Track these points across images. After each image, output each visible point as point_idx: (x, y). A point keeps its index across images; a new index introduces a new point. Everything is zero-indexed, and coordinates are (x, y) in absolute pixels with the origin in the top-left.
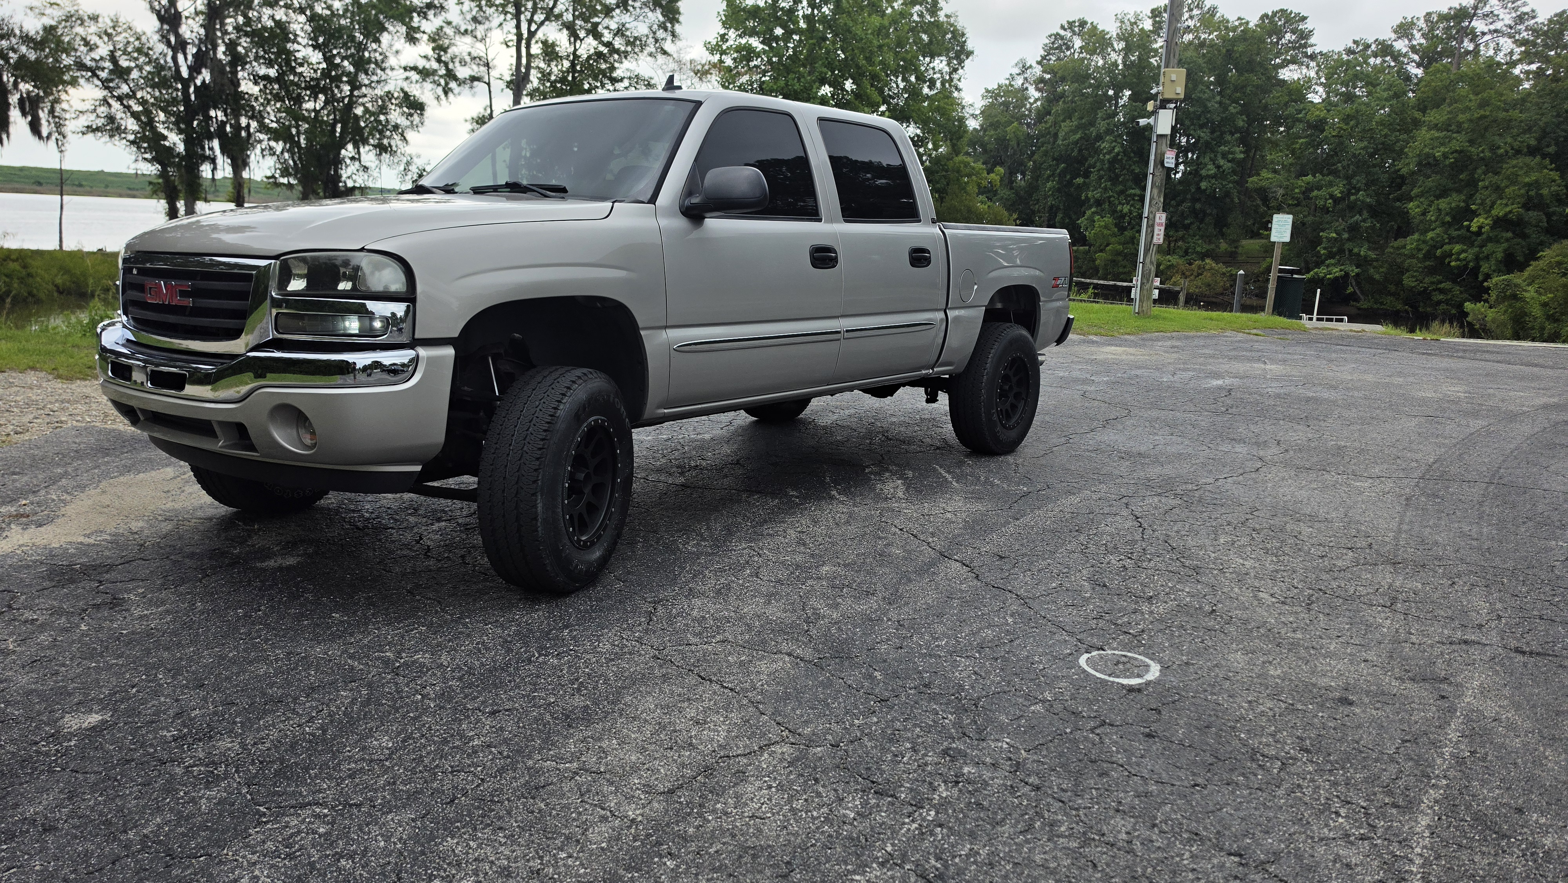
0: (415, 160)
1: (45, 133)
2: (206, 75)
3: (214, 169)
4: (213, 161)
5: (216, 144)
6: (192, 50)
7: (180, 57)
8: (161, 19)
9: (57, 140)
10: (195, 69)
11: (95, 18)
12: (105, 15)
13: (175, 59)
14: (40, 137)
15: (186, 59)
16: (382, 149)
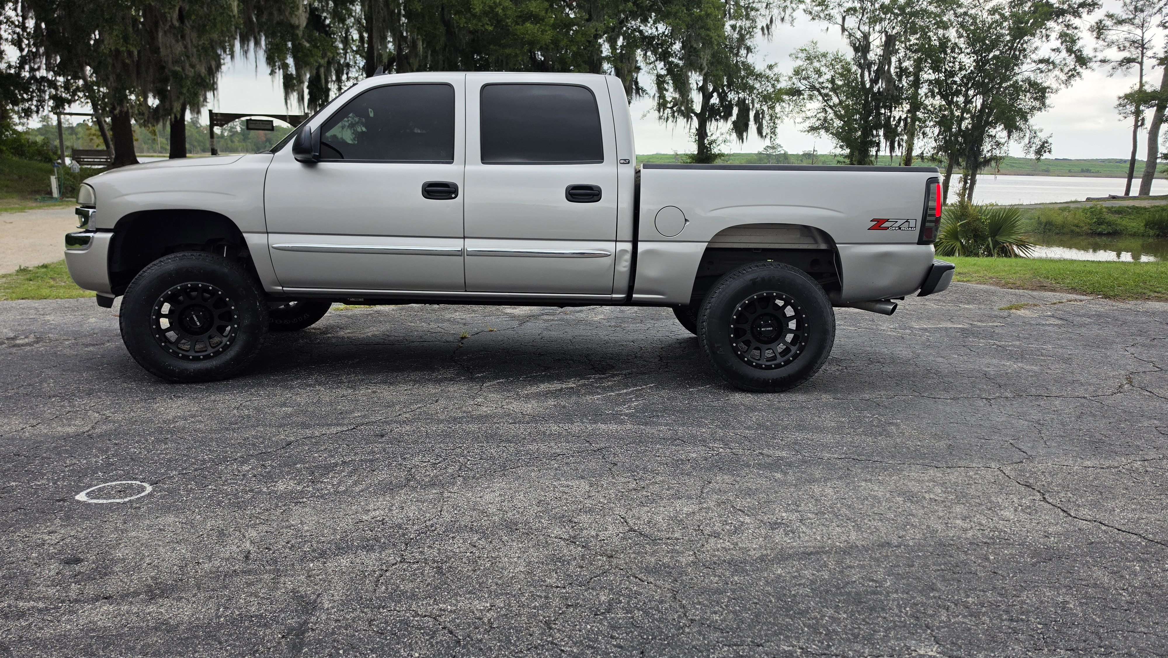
0: (1038, 134)
1: (764, 134)
2: (881, 85)
3: (878, 150)
4: (878, 145)
5: (881, 132)
6: (875, 68)
7: (866, 74)
8: (856, 49)
9: (771, 137)
10: (874, 81)
11: (824, 55)
12: (830, 52)
13: (862, 76)
14: (762, 136)
15: (870, 74)
16: (1011, 127)
